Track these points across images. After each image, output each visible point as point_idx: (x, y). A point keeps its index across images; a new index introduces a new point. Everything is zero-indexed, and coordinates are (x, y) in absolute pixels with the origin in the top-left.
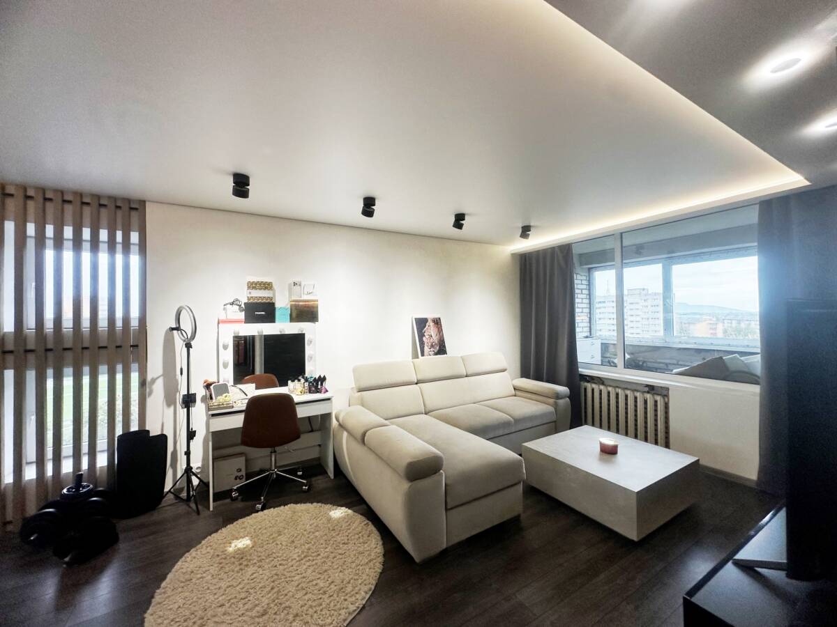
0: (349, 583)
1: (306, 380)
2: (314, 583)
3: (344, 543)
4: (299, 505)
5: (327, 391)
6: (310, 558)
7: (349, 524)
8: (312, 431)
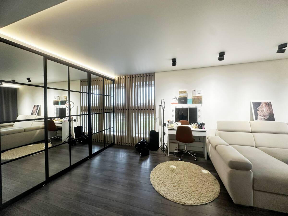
0: (203, 194)
1: (197, 124)
2: (191, 187)
3: (204, 181)
4: (192, 164)
5: (205, 129)
6: (192, 180)
7: (208, 177)
8: (200, 142)
